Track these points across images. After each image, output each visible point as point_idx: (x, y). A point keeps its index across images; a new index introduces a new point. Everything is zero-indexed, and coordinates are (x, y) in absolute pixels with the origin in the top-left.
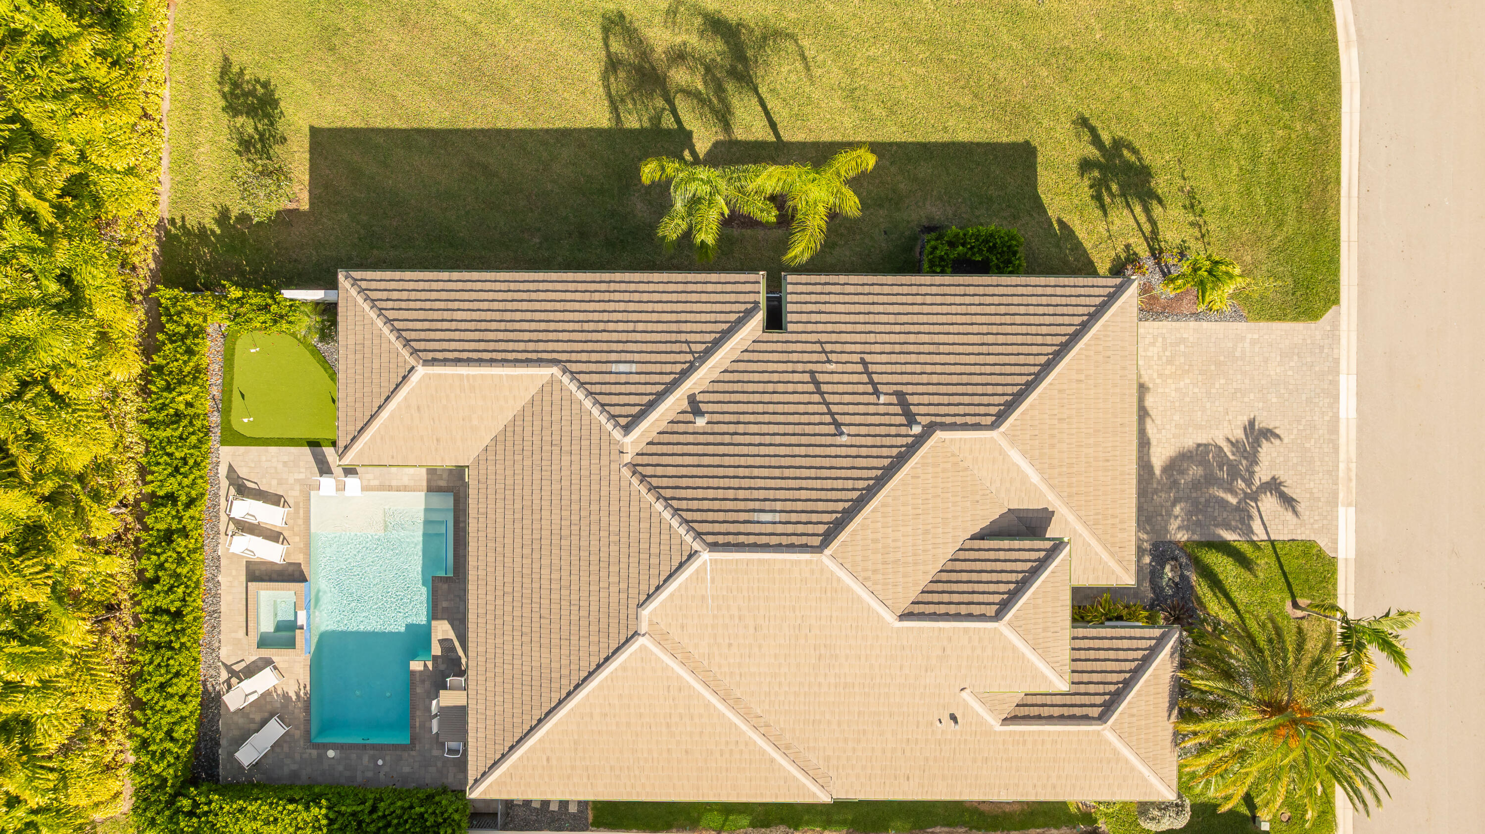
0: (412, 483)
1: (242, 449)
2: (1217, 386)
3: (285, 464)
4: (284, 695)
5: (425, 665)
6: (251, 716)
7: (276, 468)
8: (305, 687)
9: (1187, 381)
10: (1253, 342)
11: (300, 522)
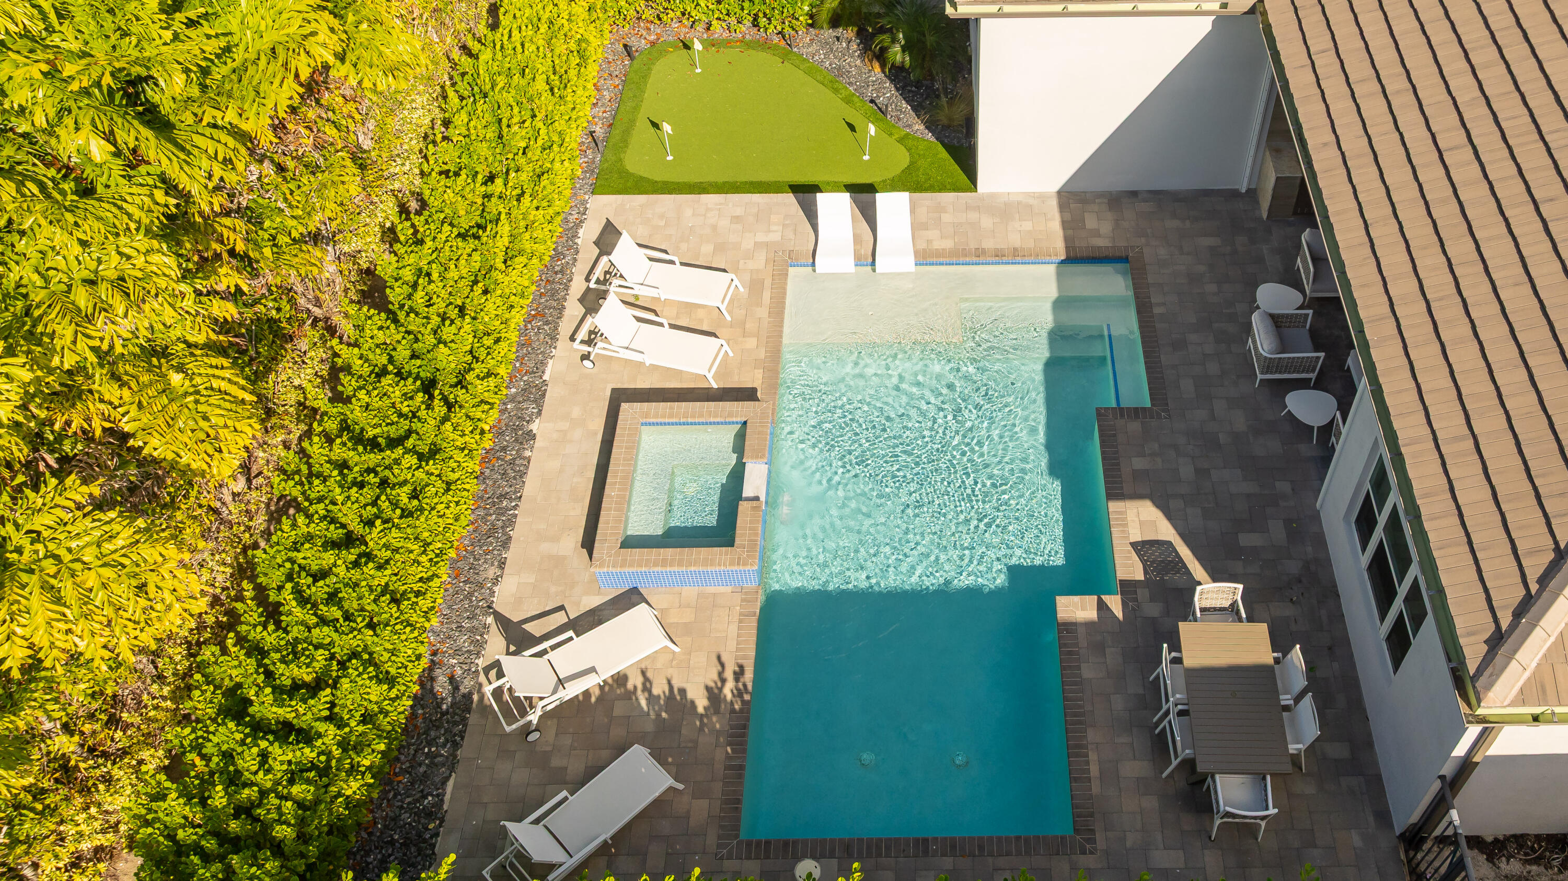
1: (641, 199)
3: (736, 219)
4: (670, 697)
5: (1102, 606)
6: (556, 762)
7: (714, 228)
8: (739, 674)
11: (763, 313)
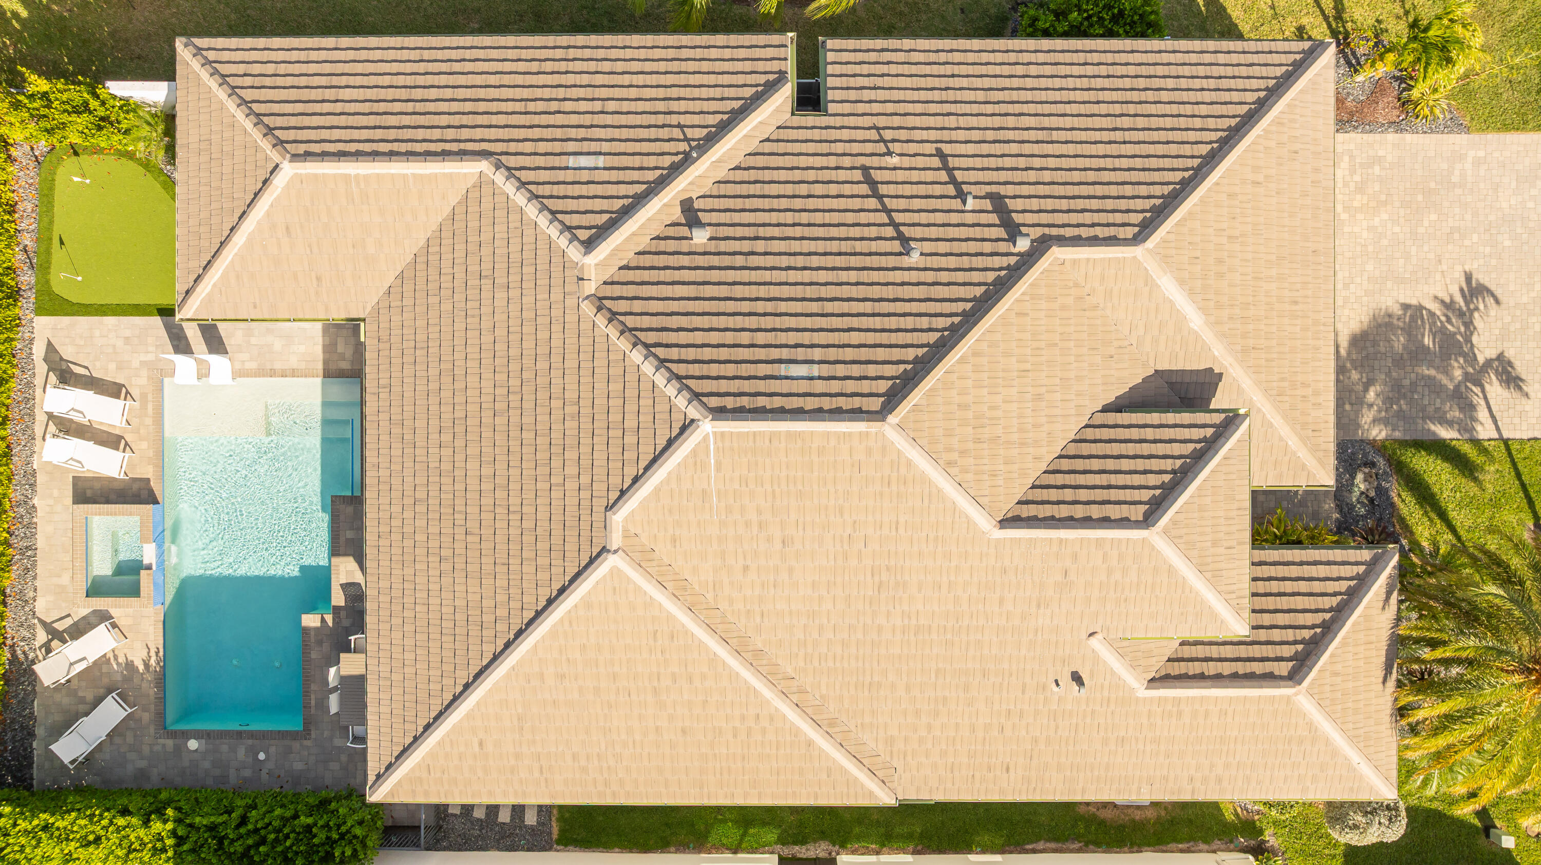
0: (303, 366)
1: (66, 320)
2: (1426, 223)
3: (127, 339)
5: (323, 620)
6: (81, 694)
7: (114, 346)
8: (157, 653)
9: (1385, 216)
10: (1477, 162)
11: (149, 421)
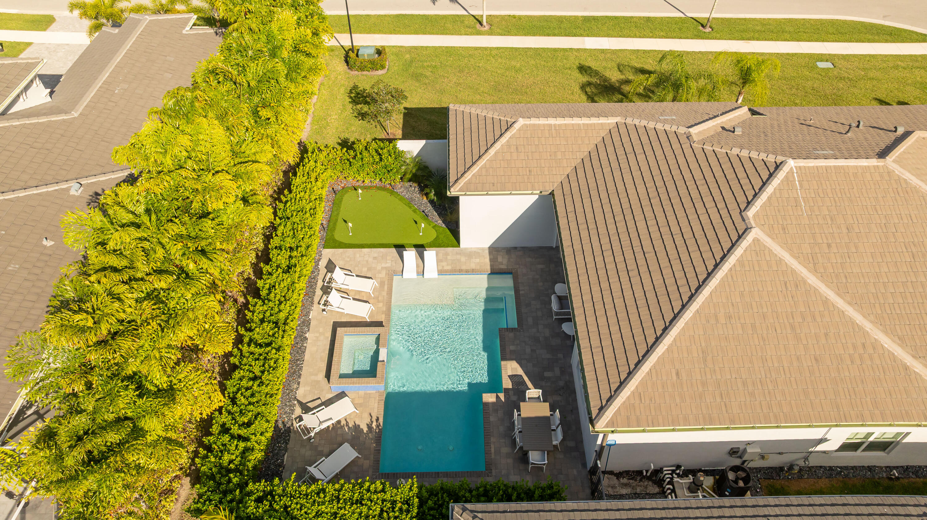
0: (478, 267)
3: (375, 258)
4: (355, 428)
5: (497, 397)
8: (377, 420)
